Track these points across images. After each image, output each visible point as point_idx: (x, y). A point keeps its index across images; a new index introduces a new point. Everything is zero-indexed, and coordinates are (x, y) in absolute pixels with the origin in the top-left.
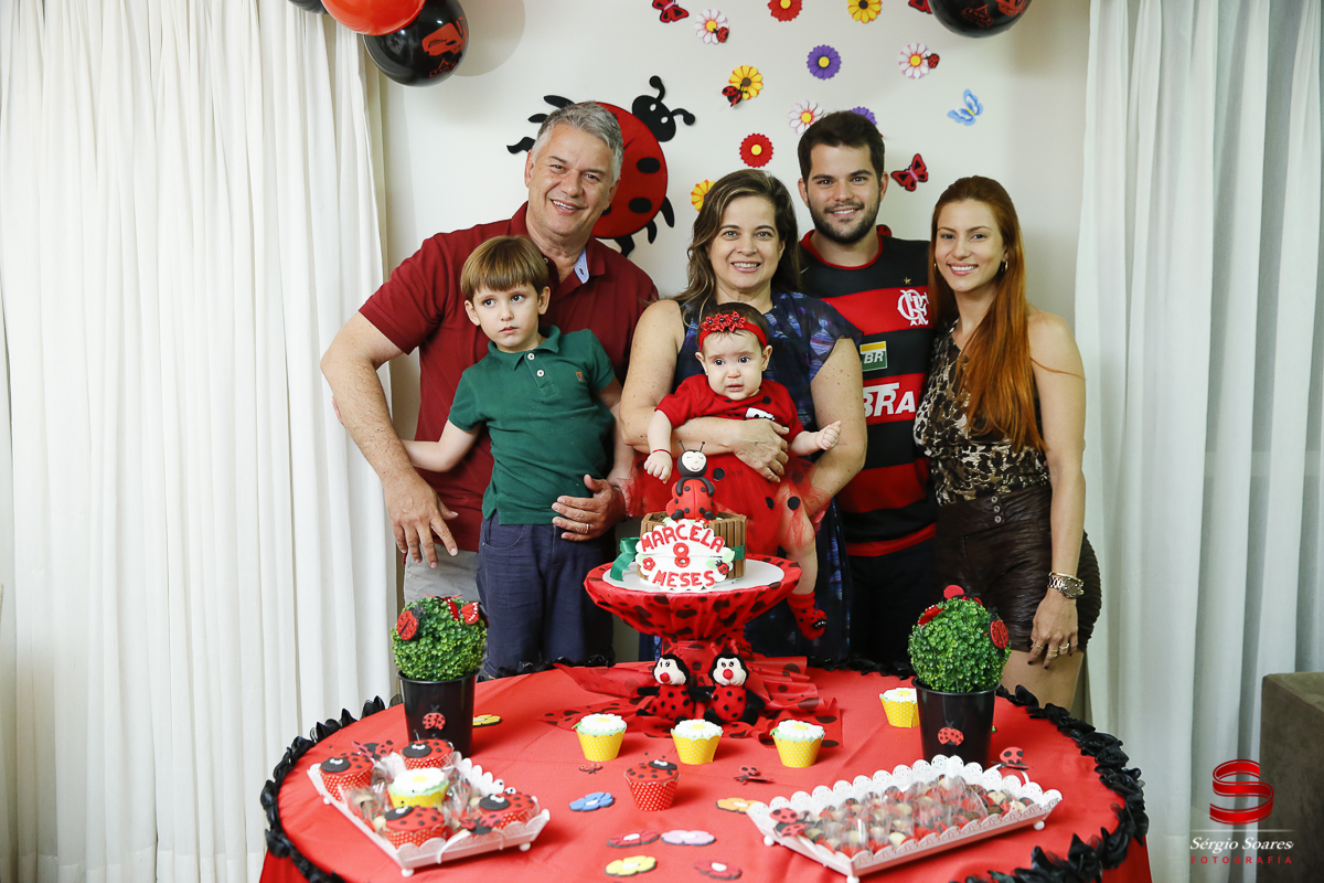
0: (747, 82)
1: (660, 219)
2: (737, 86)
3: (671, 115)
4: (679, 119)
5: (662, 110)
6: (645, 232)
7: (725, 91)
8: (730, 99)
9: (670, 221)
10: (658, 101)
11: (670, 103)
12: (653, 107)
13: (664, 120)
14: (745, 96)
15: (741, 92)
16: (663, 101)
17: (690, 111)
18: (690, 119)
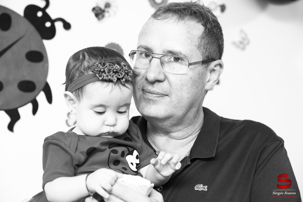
0: (108, 5)
1: (41, 98)
2: (102, 7)
3: (53, 22)
4: (59, 26)
5: (46, 17)
6: (30, 106)
7: (94, 9)
8: (97, 15)
9: (49, 99)
10: (43, 10)
11: (52, 12)
12: (40, 14)
13: (48, 24)
14: (106, 14)
15: (104, 11)
16: (48, 11)
17: (68, 20)
18: (67, 26)
